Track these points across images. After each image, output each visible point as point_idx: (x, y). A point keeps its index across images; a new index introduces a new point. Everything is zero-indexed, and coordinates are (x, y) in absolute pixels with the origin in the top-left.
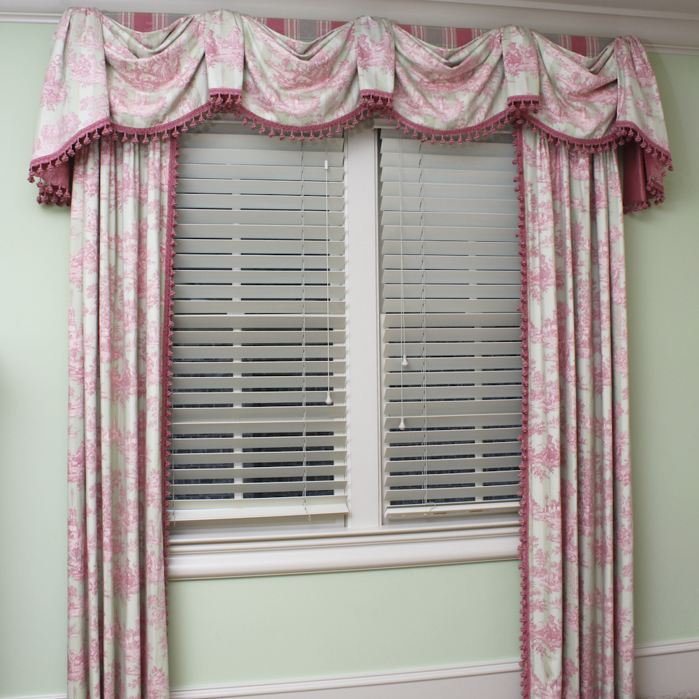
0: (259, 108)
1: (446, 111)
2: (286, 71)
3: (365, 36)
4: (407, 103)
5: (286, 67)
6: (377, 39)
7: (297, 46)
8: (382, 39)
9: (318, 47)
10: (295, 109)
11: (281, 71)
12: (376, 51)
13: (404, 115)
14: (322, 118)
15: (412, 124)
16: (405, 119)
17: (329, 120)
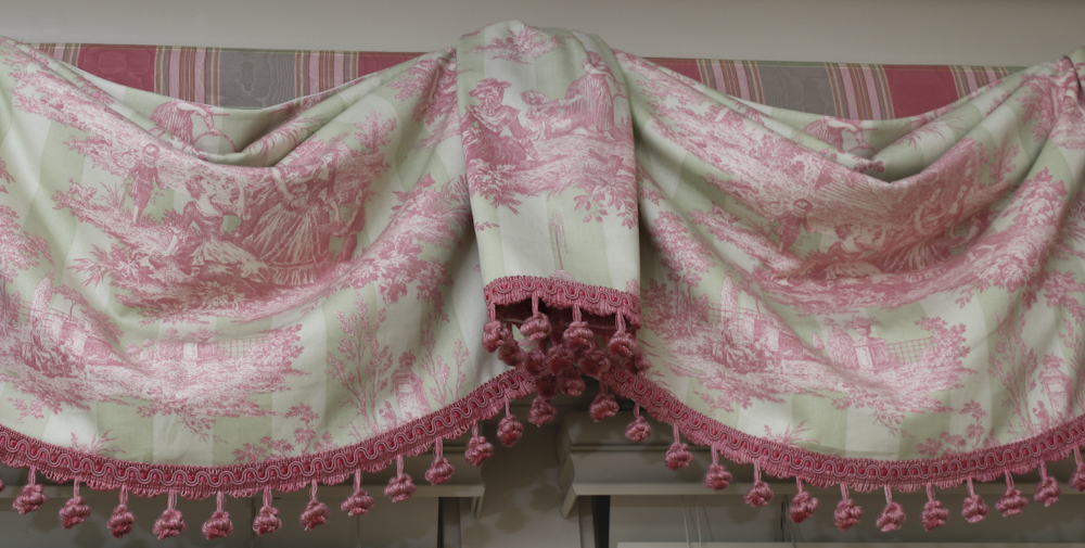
0: (18, 395)
1: (889, 377)
2: (145, 221)
3: (501, 86)
4: (706, 352)
5: (142, 205)
6: (554, 90)
7: (198, 128)
8: (573, 89)
9: (296, 125)
10: (180, 380)
11: (124, 228)
12: (551, 135)
13: (701, 408)
14: (314, 424)
15: (742, 441)
16: (704, 424)
17: (349, 433)
